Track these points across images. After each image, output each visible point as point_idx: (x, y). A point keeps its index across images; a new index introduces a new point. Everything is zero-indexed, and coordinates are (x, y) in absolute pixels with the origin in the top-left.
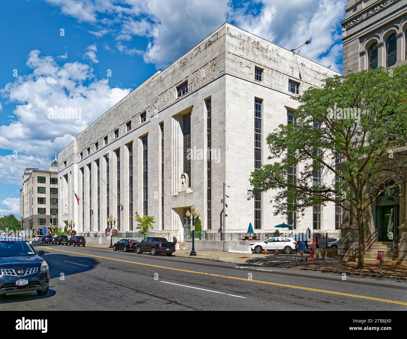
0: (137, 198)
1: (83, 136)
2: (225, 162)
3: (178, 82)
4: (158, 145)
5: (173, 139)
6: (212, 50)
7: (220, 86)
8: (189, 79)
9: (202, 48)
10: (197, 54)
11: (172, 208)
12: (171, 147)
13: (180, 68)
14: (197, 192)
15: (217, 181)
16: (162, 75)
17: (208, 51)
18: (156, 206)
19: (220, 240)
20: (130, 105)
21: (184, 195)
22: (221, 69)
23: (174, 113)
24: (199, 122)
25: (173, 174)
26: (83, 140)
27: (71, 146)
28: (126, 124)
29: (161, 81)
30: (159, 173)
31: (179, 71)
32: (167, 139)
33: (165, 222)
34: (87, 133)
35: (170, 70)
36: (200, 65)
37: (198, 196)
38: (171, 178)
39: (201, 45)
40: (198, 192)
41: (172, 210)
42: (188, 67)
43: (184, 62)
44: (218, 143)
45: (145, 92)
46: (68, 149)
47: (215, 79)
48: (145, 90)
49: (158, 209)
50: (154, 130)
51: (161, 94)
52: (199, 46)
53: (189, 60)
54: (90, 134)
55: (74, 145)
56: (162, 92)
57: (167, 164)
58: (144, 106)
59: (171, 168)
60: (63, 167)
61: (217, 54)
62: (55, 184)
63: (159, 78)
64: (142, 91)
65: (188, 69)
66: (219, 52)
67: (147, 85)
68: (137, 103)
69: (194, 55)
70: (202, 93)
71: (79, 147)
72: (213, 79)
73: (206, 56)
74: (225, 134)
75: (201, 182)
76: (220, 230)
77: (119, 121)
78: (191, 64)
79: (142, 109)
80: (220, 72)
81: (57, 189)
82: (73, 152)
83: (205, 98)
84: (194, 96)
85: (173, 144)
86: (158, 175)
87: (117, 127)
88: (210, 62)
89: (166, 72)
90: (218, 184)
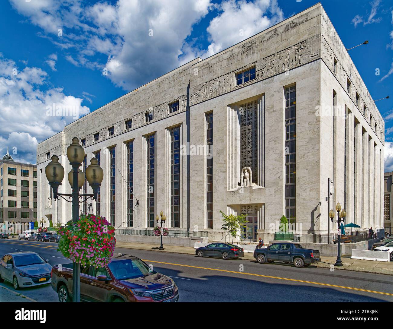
0: (163, 193)
1: (74, 127)
2: (319, 155)
3: (238, 68)
4: (204, 136)
5: (229, 129)
6: (297, 33)
7: (311, 71)
8: (257, 64)
9: (280, 30)
10: (271, 37)
11: (228, 205)
12: (226, 138)
13: (242, 53)
14: (270, 188)
15: (305, 177)
16: (210, 61)
17: (290, 34)
18: (200, 202)
19: (313, 243)
20: (151, 94)
21: (249, 190)
22: (314, 53)
23: (231, 102)
24: (275, 111)
25: (229, 168)
26: (75, 131)
27: (58, 137)
28: (144, 114)
29: (210, 67)
30: (205, 167)
31: (240, 56)
32: (219, 130)
33: (215, 220)
34: (80, 123)
35: (224, 55)
36: (276, 49)
37: (272, 193)
38: (225, 172)
39: (278, 28)
40: (274, 188)
41: (227, 207)
42: (256, 52)
43: (249, 47)
44: (307, 134)
45: (176, 80)
46: (52, 140)
47: (302, 64)
48: (177, 78)
49: (203, 205)
50: (196, 119)
51: (210, 81)
52: (276, 29)
53: (256, 44)
54: (86, 124)
55: (62, 135)
56: (211, 79)
57: (219, 156)
58: (175, 95)
59: (226, 161)
60: (45, 158)
61: (305, 37)
62: (26, 176)
63: (205, 64)
64: (171, 79)
65: (255, 54)
66: (309, 34)
67: (180, 73)
68: (163, 92)
69: (266, 38)
70: (280, 79)
71: (69, 138)
72: (300, 64)
73: (288, 39)
74: (319, 124)
75: (279, 178)
76: (311, 230)
77: (133, 111)
78: (260, 48)
79: (172, 98)
80: (311, 57)
81: (28, 181)
82: (61, 142)
83: (285, 85)
84: (267, 83)
85: (229, 135)
86: (204, 168)
87: (129, 117)
88: (294, 45)
89: (218, 58)
90: (308, 180)
